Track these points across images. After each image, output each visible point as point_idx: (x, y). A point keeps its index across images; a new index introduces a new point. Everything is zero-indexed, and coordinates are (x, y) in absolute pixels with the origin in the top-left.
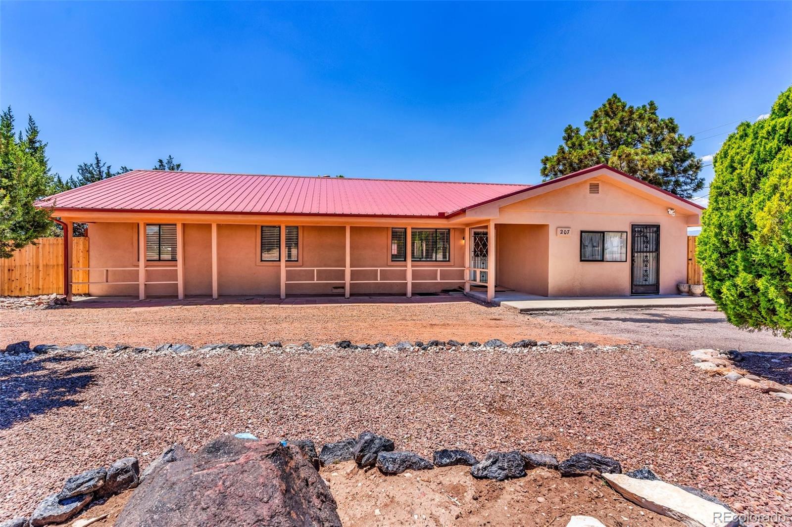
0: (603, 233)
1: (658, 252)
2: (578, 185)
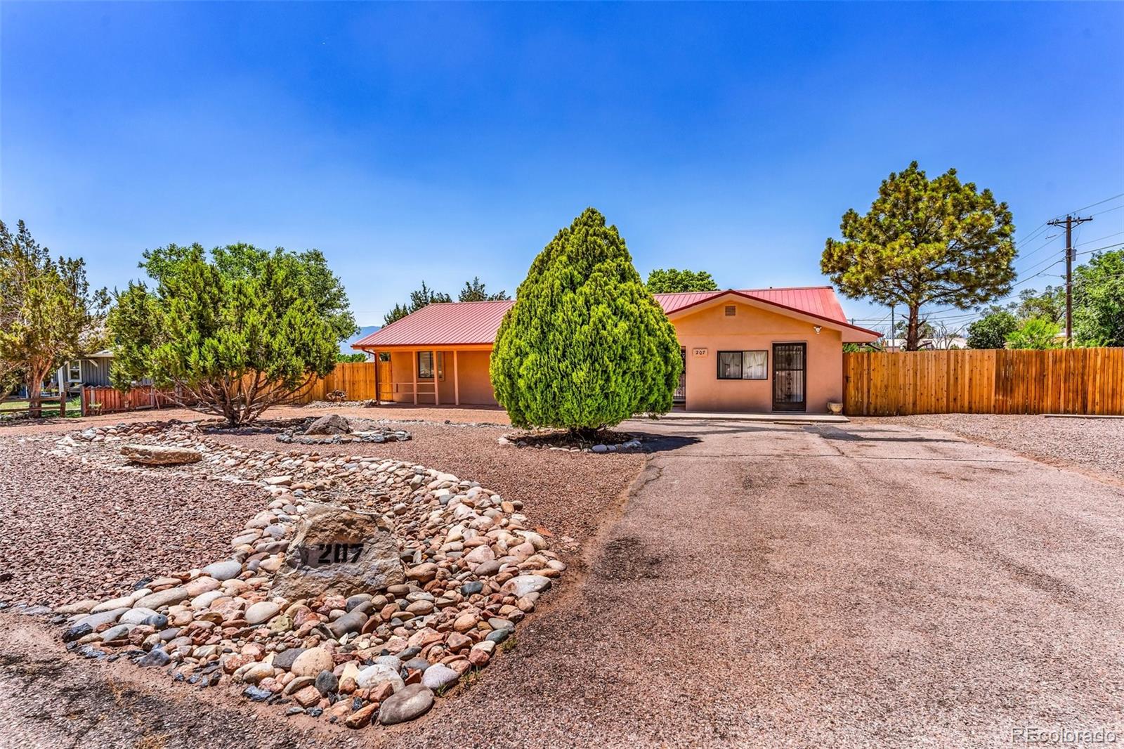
0: (742, 352)
1: (804, 369)
2: (713, 310)
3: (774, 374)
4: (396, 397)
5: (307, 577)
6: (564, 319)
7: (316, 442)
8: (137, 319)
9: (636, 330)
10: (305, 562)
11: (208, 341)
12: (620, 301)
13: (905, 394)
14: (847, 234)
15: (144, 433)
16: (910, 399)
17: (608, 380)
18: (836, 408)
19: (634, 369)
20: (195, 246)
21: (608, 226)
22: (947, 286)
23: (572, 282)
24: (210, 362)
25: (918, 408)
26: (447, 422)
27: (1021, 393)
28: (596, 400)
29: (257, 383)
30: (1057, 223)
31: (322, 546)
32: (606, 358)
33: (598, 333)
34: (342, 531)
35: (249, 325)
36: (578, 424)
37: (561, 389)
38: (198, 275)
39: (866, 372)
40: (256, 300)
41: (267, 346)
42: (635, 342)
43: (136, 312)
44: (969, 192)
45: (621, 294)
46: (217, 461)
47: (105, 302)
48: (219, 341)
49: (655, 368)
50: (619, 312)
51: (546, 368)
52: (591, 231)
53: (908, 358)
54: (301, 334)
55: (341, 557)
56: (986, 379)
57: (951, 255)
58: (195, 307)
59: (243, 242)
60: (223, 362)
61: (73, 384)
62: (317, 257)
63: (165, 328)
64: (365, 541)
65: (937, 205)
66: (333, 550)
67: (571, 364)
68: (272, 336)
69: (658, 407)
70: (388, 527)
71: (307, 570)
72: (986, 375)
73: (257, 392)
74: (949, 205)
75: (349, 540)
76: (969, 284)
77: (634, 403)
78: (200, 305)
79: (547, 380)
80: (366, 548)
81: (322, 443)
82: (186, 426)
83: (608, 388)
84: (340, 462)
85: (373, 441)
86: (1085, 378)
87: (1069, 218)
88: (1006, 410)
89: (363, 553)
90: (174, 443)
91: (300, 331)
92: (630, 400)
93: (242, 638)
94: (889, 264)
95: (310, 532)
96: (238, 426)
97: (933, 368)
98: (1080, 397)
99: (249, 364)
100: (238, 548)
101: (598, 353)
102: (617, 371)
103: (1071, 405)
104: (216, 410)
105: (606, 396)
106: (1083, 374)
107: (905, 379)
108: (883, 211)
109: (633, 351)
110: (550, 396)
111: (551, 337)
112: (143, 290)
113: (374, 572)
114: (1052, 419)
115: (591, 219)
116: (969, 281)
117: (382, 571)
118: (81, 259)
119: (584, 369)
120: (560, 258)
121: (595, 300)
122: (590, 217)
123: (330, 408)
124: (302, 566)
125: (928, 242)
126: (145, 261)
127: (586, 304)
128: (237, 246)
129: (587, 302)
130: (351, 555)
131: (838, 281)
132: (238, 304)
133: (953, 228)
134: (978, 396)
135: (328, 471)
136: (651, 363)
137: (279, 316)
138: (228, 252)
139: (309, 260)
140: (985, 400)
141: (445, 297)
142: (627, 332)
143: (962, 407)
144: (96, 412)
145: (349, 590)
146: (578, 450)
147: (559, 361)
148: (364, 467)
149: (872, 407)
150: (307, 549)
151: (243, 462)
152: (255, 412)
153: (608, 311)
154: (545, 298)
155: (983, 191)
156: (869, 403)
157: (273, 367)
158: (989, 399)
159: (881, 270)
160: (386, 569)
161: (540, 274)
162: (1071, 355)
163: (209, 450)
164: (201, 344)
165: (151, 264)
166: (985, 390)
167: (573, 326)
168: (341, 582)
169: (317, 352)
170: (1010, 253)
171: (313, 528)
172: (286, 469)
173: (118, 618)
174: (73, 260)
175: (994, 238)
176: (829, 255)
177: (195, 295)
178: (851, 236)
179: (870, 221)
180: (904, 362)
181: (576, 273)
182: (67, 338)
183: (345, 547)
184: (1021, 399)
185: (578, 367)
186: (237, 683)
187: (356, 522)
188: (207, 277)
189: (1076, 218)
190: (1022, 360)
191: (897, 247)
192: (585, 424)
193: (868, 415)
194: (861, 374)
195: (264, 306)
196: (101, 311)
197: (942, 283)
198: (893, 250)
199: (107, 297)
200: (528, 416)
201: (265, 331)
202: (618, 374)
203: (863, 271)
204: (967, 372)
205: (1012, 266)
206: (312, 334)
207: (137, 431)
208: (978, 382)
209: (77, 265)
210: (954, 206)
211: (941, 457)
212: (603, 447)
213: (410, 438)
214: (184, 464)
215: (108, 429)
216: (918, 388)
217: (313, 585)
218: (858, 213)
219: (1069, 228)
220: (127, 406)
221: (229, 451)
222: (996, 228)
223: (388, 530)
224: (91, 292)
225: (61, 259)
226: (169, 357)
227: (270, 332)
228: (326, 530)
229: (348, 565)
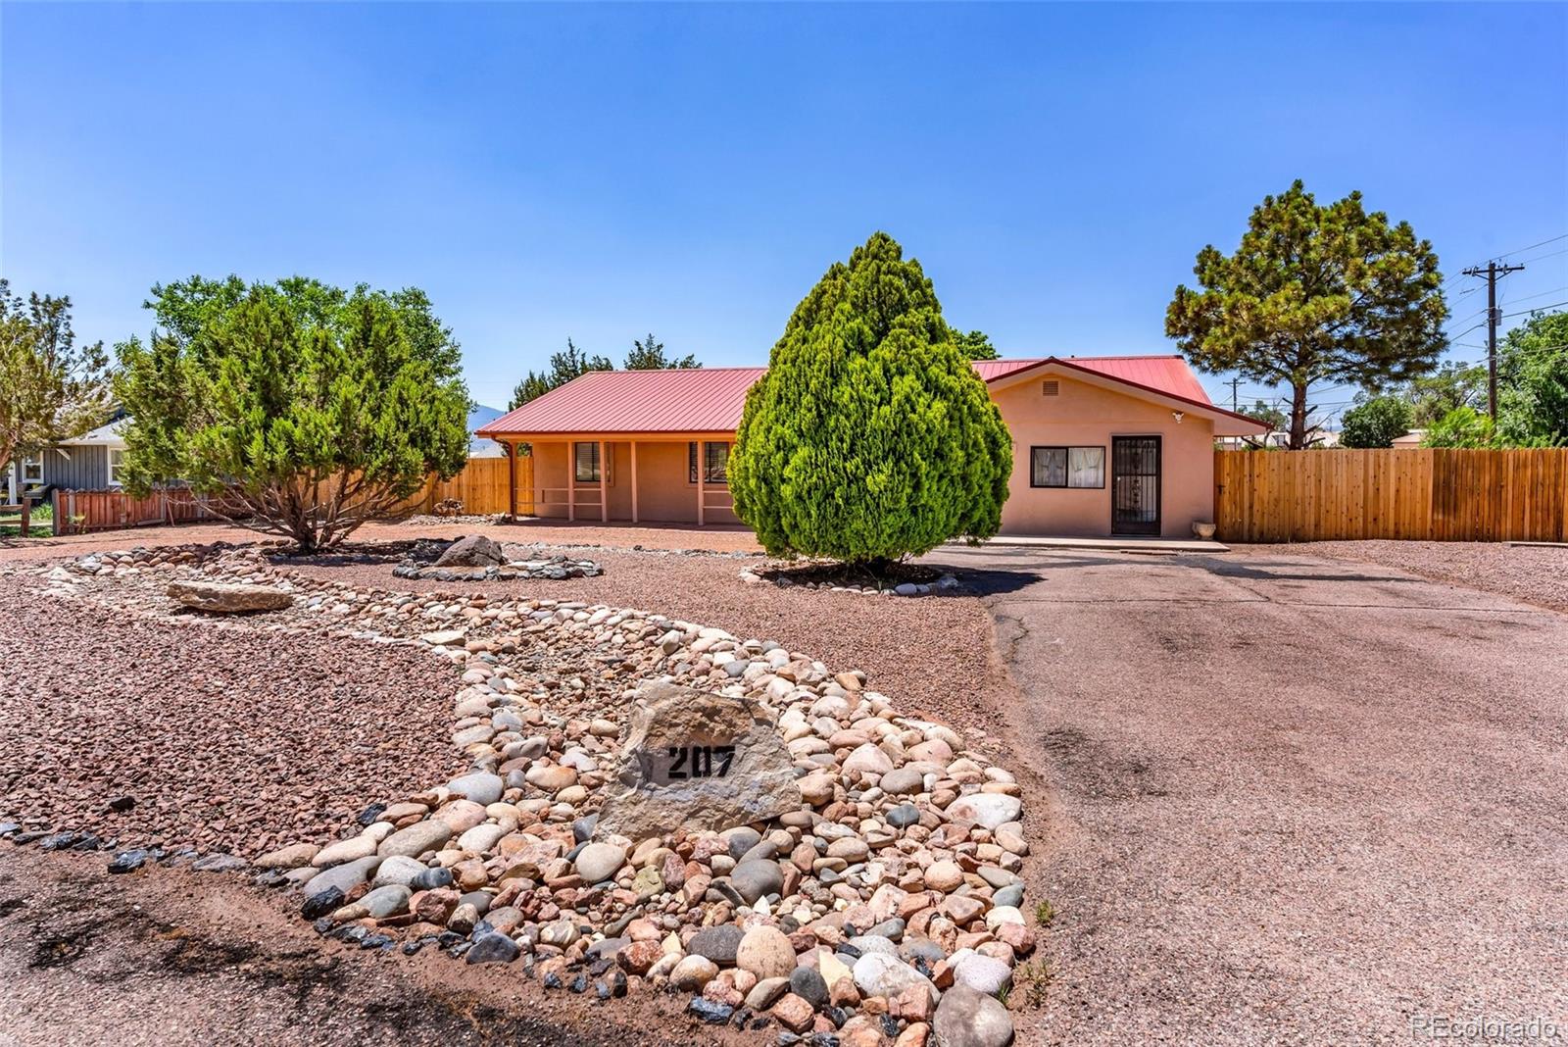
0: (1067, 448)
1: (1158, 475)
2: (1025, 386)
3: (1114, 480)
4: (540, 510)
5: (653, 801)
6: (852, 397)
7: (459, 578)
8: (165, 387)
9: (957, 415)
10: (648, 777)
11: (280, 423)
12: (934, 370)
13: (1304, 512)
14: (1206, 280)
15: (177, 562)
16: (1311, 519)
17: (917, 487)
18: (1206, 530)
19: (955, 471)
20: (233, 280)
21: (905, 260)
22: (1349, 357)
23: (861, 342)
24: (281, 453)
25: (1323, 532)
26: (638, 548)
27: (1469, 511)
28: (900, 517)
29: (343, 487)
30: (1475, 272)
31: (673, 751)
32: (916, 455)
33: (905, 418)
34: (702, 725)
35: (341, 400)
36: (871, 553)
37: (847, 500)
38: (262, 322)
39: (1247, 479)
40: (348, 362)
41: (367, 431)
42: (956, 432)
43: (162, 378)
44: (1380, 225)
45: (933, 361)
46: (317, 607)
47: (99, 363)
48: (295, 422)
49: (982, 471)
50: (932, 387)
51: (824, 469)
52: (884, 268)
53: (1307, 460)
54: (418, 414)
55: (702, 767)
56: (1419, 491)
57: (1357, 313)
58: (257, 371)
59: (302, 276)
60: (301, 454)
61: (29, 487)
62: (417, 298)
63: (208, 401)
64: (737, 742)
65: (1337, 242)
66: (690, 756)
67: (863, 463)
68: (374, 416)
69: (984, 529)
70: (770, 718)
71: (653, 790)
72: (1419, 485)
73: (343, 501)
74: (1354, 242)
75: (714, 741)
76: (1383, 355)
77: (954, 522)
78: (265, 368)
79: (825, 485)
80: (739, 752)
81: (469, 579)
82: (247, 552)
83: (918, 499)
84: (523, 608)
85: (549, 577)
86: (1560, 490)
87: (1492, 266)
88: (1448, 536)
89: (734, 761)
90: (236, 578)
91: (416, 409)
92: (947, 517)
93: (593, 907)
94: (1271, 325)
95: (653, 728)
96: (315, 552)
97: (1345, 474)
98: (1552, 518)
99: (338, 458)
100: (475, 750)
101: (905, 448)
102: (932, 474)
103: (1539, 529)
104: (281, 529)
105: (914, 511)
106: (1556, 486)
107: (1304, 488)
108: (1259, 249)
109: (954, 444)
110: (830, 510)
111: (832, 423)
112: (173, 344)
113: (756, 791)
114: (1523, 548)
115: (882, 250)
116: (1383, 350)
117: (767, 789)
118: (66, 299)
119: (885, 470)
120: (840, 305)
121: (897, 369)
122: (881, 246)
123: (441, 525)
124: (644, 783)
125: (1324, 294)
126: (155, 300)
127: (885, 374)
128: (293, 281)
129: (886, 371)
130: (716, 765)
131: (1188, 348)
132: (323, 366)
133: (1361, 274)
134: (1408, 515)
135: (508, 623)
136: (979, 464)
137: (383, 386)
138: (280, 289)
139: (407, 304)
140: (1418, 521)
141: (604, 362)
142: (945, 416)
143: (1386, 530)
144: (76, 529)
145: (720, 821)
146: (875, 592)
147: (845, 460)
148: (565, 616)
149: (1256, 529)
150: (651, 755)
151: (363, 608)
152: (341, 531)
153: (918, 386)
154: (822, 364)
155: (1398, 224)
156: (1251, 524)
157: (377, 463)
158: (1424, 519)
159: (1259, 333)
160: (774, 786)
161: (809, 327)
162: (1540, 458)
163: (300, 589)
164: (266, 427)
165: (164, 306)
166: (1419, 506)
167: (867, 407)
168: (705, 808)
169: (441, 440)
170: (1438, 313)
171: (657, 721)
172: (437, 619)
173: (371, 874)
174: (54, 299)
175: (1417, 290)
176: (1179, 309)
177: (259, 354)
178: (1211, 284)
179: (1240, 263)
180: (1303, 464)
181: (866, 329)
182: (40, 416)
183: (707, 750)
184: (1469, 521)
185: (875, 468)
186: (667, 991)
187: (721, 711)
188: (276, 326)
189: (1502, 266)
190: (1471, 464)
191: (1282, 300)
192: (881, 552)
193: (1251, 541)
194: (1241, 483)
195: (361, 372)
196: (92, 376)
197: (1341, 352)
198: (1276, 304)
199: (103, 355)
200: (794, 539)
201: (364, 409)
202: (933, 477)
203: (1232, 334)
204: (1393, 481)
205: (1442, 330)
206: (433, 414)
207: (164, 560)
208: (1408, 495)
209: (57, 307)
210: (1360, 243)
211: (1413, 604)
212: (911, 587)
213: (601, 572)
214: (268, 612)
215: (120, 556)
216: (1323, 502)
217: (664, 813)
218: (1221, 250)
219: (1492, 280)
220: (123, 520)
221: (334, 590)
222: (1417, 276)
223: (770, 724)
224: (78, 346)
225: (34, 296)
226: (217, 446)
227: (371, 410)
228: (677, 725)
229: (713, 781)
